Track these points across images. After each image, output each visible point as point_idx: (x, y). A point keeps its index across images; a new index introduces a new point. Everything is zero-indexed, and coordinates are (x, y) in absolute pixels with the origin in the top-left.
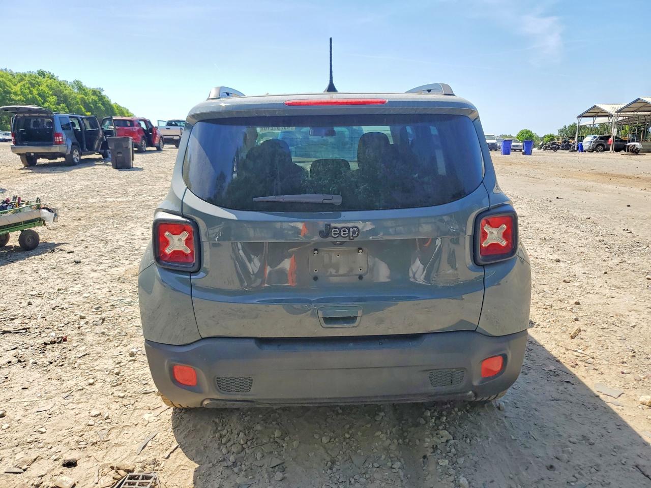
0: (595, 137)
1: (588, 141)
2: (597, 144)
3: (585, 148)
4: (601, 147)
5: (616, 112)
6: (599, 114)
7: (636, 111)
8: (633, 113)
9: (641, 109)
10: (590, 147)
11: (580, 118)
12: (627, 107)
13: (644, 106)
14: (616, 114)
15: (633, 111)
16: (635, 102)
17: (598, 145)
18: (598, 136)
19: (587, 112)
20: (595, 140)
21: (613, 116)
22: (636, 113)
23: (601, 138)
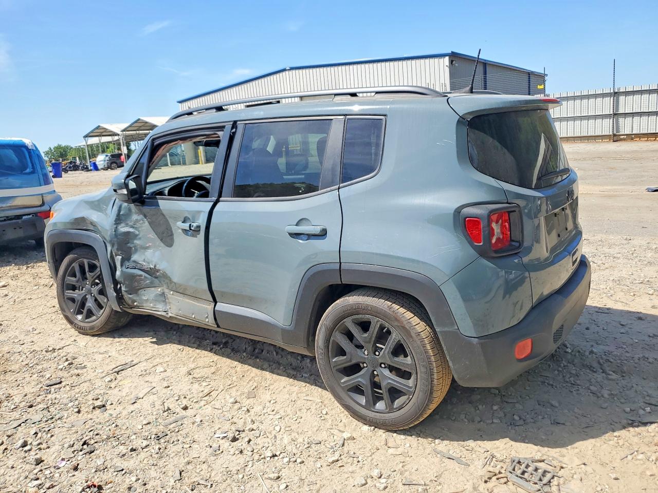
0: (107, 156)
1: (101, 160)
2: (110, 162)
3: (100, 167)
4: (115, 165)
5: (121, 131)
6: (104, 134)
7: (138, 130)
8: (135, 132)
9: (142, 128)
10: (105, 165)
11: (87, 138)
12: (130, 126)
13: (143, 126)
14: (122, 133)
15: (135, 130)
16: (136, 122)
17: (112, 163)
18: (109, 155)
19: (92, 132)
20: (107, 158)
21: (119, 135)
22: (138, 132)
23: (113, 156)
